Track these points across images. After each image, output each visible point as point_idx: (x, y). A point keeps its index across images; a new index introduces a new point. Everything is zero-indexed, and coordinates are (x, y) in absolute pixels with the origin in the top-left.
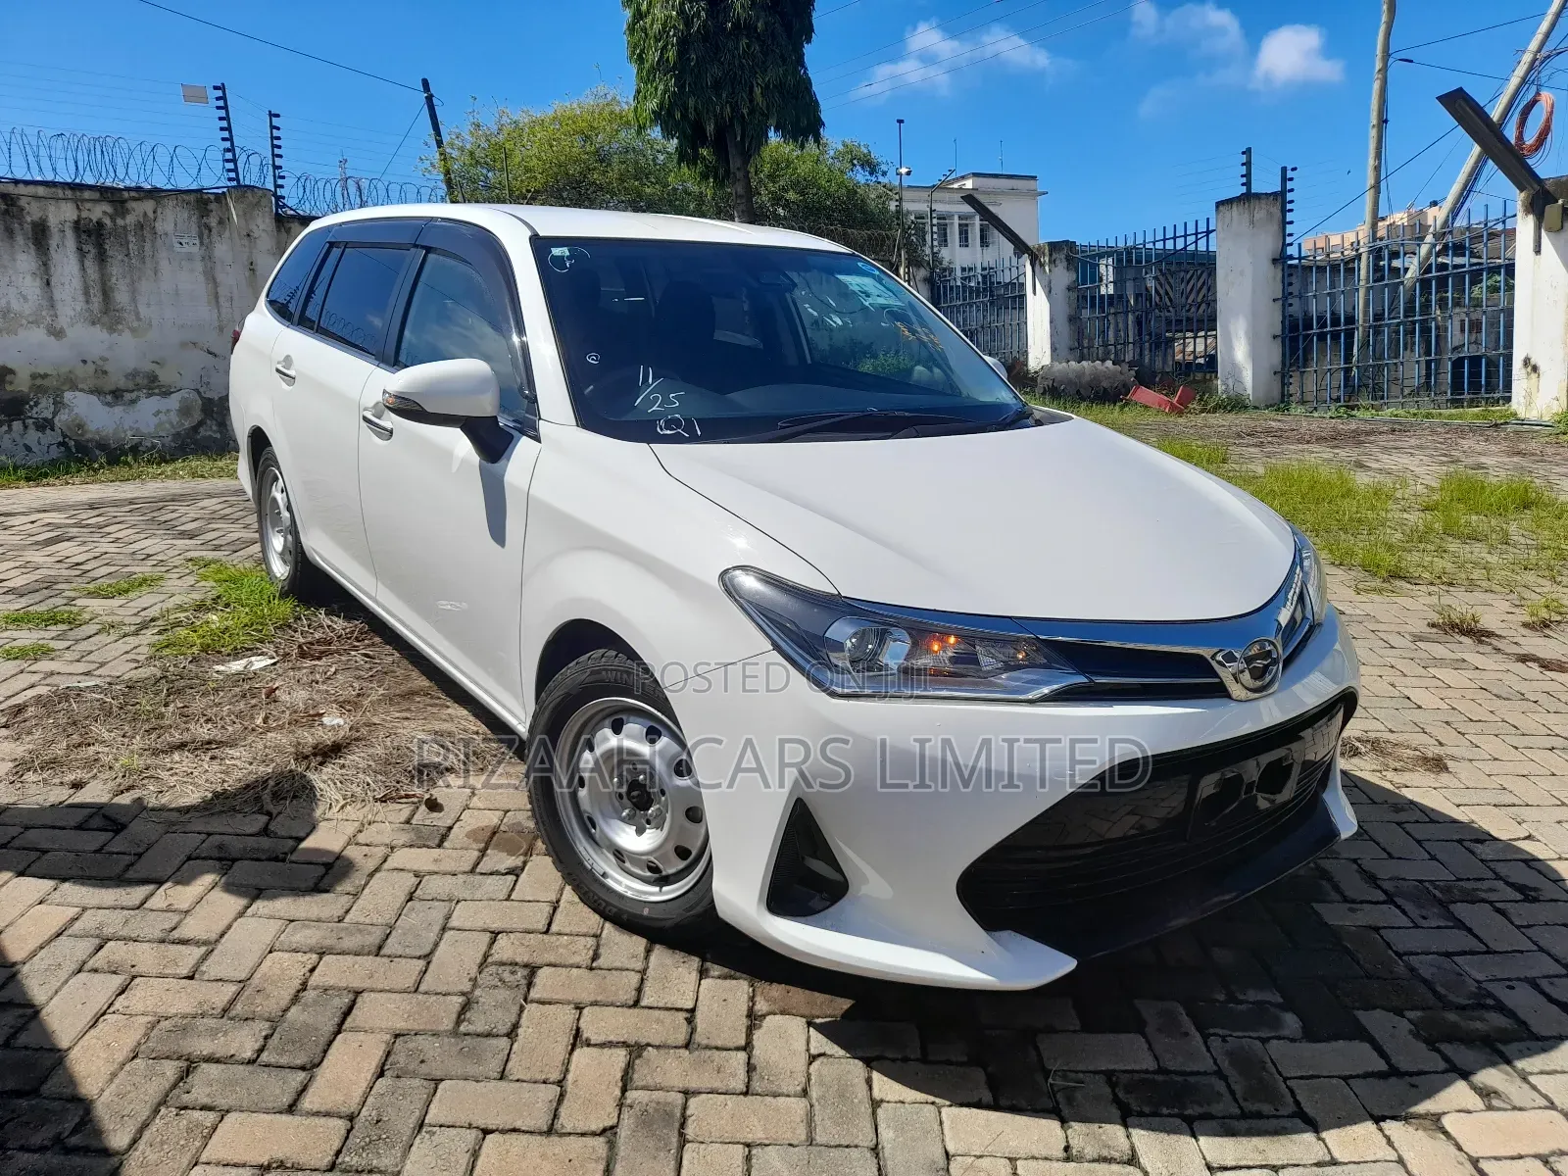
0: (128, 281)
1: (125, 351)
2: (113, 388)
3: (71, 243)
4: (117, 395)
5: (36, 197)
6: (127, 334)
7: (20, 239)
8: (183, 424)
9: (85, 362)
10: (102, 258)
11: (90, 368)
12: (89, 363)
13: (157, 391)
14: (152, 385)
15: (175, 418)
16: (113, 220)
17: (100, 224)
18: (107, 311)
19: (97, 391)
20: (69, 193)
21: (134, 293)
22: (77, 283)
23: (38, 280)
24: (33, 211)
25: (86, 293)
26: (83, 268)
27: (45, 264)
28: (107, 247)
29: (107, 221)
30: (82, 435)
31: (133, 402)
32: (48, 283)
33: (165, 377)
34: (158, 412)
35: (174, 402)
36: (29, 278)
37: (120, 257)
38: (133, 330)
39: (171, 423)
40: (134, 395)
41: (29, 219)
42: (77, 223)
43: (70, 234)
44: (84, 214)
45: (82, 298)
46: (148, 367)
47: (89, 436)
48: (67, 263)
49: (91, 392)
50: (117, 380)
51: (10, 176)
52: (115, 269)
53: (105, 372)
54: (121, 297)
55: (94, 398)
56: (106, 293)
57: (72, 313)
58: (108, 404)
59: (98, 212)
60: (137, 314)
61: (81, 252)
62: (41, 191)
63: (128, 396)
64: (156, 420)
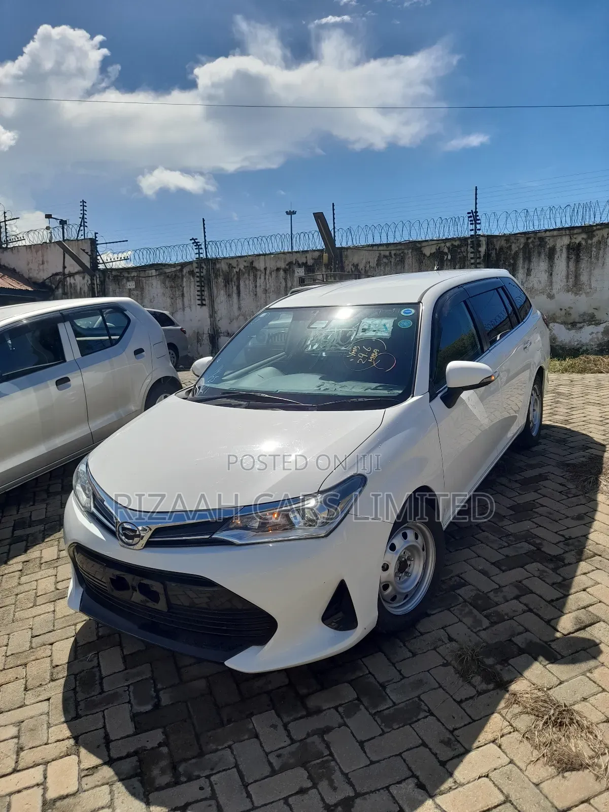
0: (588, 270)
1: (581, 304)
2: (572, 321)
3: (564, 255)
4: (573, 325)
5: (553, 236)
6: (584, 296)
7: (543, 256)
8: (604, 339)
9: (561, 309)
10: (578, 261)
11: (563, 312)
12: (563, 310)
13: (593, 323)
14: (591, 319)
15: (600, 336)
16: (586, 242)
17: (580, 244)
18: (576, 285)
19: (564, 323)
20: (568, 232)
21: (590, 274)
22: (564, 273)
23: (547, 273)
24: (550, 243)
25: (567, 277)
26: (568, 266)
27: (552, 266)
28: (581, 255)
29: (583, 243)
30: (554, 343)
31: (581, 328)
32: (551, 274)
33: (599, 315)
34: (592, 333)
35: (601, 328)
36: (543, 273)
37: (586, 259)
38: (587, 294)
39: (598, 338)
40: (581, 325)
41: (548, 246)
42: (569, 245)
43: (564, 250)
44: (573, 241)
45: (565, 280)
46: (591, 311)
47: (557, 343)
48: (561, 264)
49: (562, 323)
50: (575, 317)
51: (544, 229)
52: (583, 265)
53: (570, 314)
54: (584, 278)
55: (562, 326)
56: (577, 277)
57: (560, 287)
58: (569, 329)
59: (579, 239)
60: (590, 285)
61: (568, 259)
62: (555, 233)
63: (579, 325)
64: (591, 337)
